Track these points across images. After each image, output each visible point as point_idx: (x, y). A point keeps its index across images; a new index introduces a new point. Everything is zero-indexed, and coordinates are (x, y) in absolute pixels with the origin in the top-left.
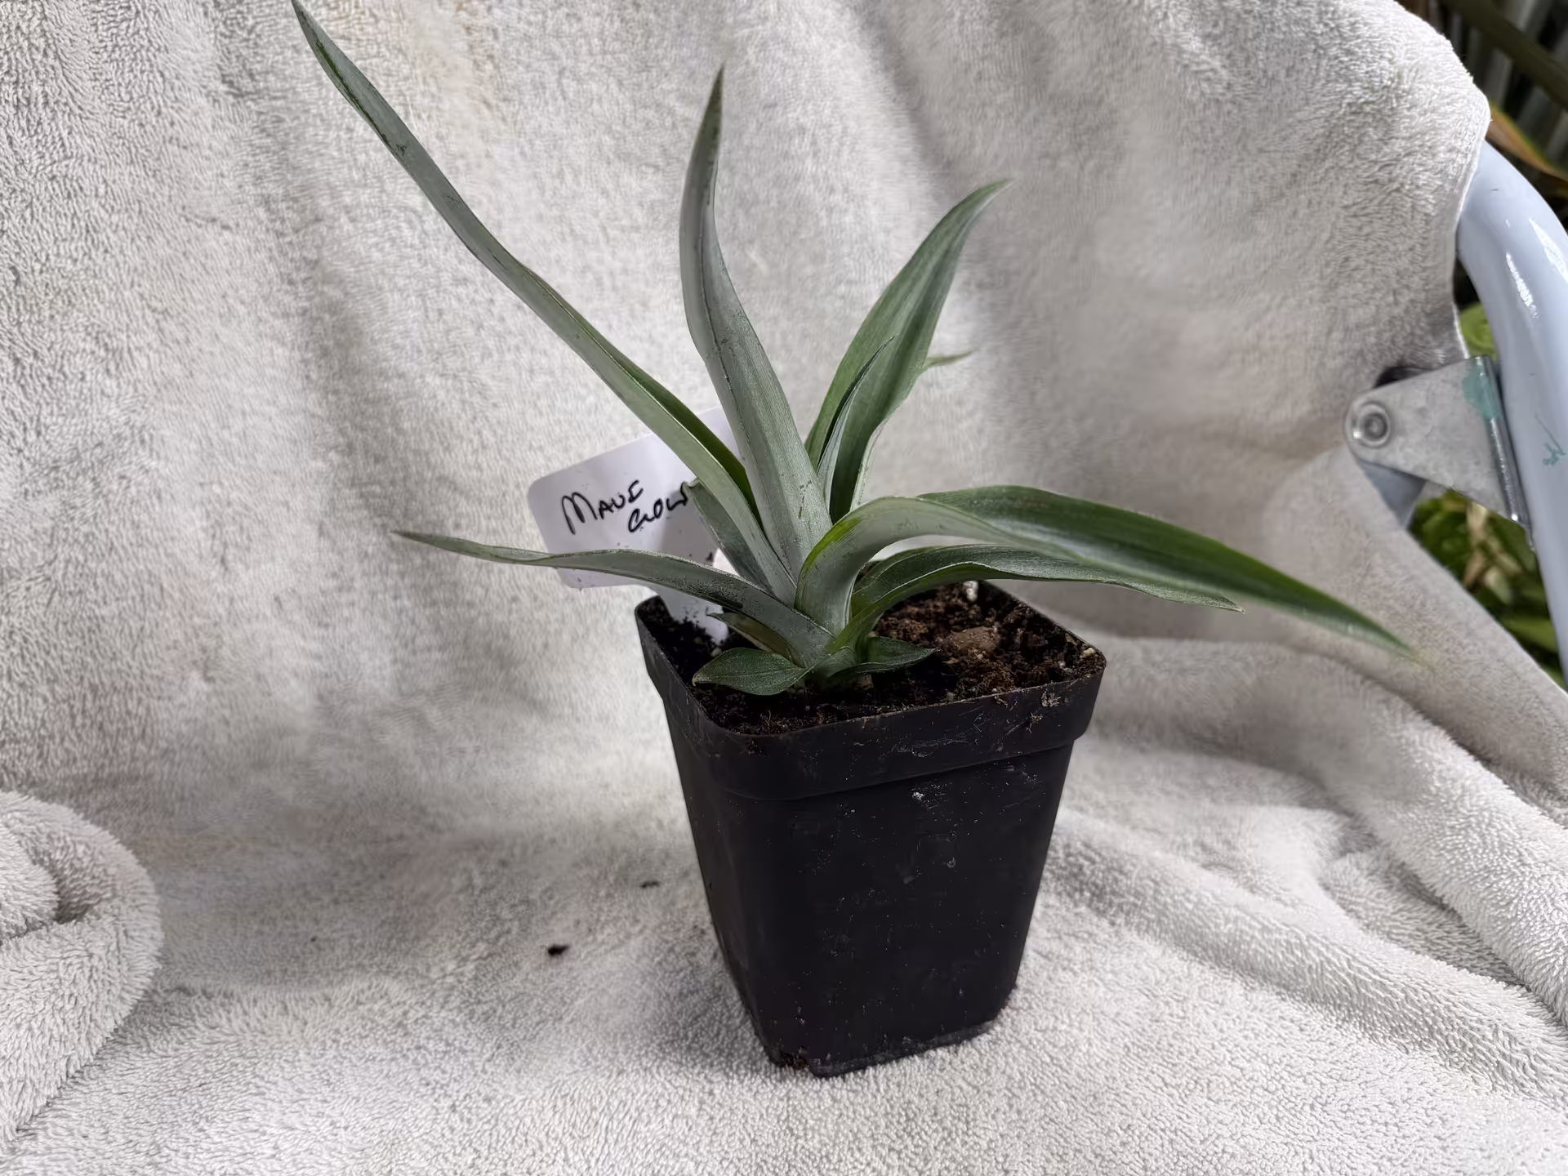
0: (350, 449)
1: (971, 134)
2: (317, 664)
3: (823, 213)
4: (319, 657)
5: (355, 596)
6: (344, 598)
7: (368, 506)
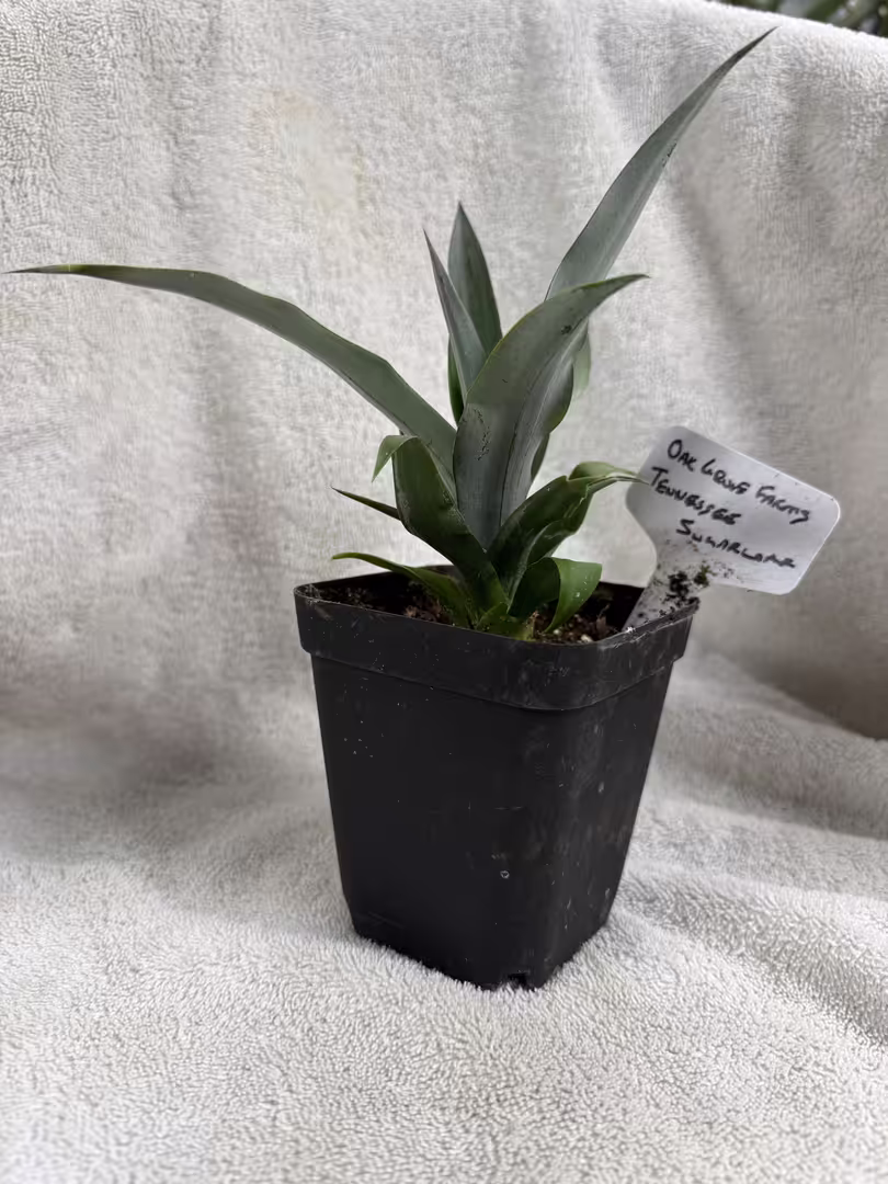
0: (219, 478)
1: (761, 283)
2: (166, 641)
3: (624, 339)
4: (167, 634)
5: (205, 592)
6: (197, 592)
7: (227, 524)
